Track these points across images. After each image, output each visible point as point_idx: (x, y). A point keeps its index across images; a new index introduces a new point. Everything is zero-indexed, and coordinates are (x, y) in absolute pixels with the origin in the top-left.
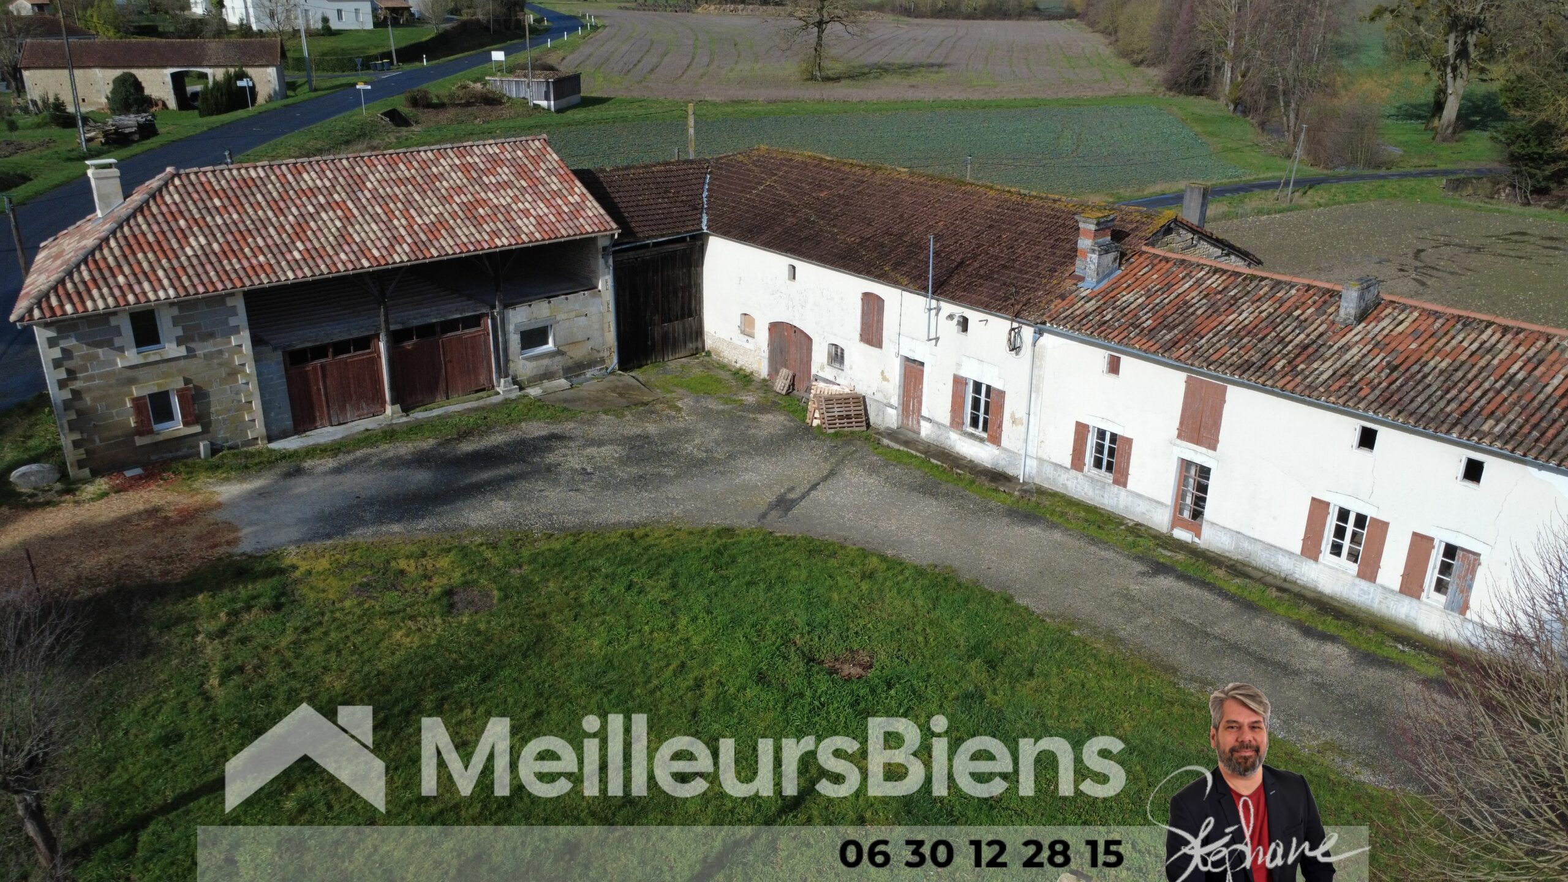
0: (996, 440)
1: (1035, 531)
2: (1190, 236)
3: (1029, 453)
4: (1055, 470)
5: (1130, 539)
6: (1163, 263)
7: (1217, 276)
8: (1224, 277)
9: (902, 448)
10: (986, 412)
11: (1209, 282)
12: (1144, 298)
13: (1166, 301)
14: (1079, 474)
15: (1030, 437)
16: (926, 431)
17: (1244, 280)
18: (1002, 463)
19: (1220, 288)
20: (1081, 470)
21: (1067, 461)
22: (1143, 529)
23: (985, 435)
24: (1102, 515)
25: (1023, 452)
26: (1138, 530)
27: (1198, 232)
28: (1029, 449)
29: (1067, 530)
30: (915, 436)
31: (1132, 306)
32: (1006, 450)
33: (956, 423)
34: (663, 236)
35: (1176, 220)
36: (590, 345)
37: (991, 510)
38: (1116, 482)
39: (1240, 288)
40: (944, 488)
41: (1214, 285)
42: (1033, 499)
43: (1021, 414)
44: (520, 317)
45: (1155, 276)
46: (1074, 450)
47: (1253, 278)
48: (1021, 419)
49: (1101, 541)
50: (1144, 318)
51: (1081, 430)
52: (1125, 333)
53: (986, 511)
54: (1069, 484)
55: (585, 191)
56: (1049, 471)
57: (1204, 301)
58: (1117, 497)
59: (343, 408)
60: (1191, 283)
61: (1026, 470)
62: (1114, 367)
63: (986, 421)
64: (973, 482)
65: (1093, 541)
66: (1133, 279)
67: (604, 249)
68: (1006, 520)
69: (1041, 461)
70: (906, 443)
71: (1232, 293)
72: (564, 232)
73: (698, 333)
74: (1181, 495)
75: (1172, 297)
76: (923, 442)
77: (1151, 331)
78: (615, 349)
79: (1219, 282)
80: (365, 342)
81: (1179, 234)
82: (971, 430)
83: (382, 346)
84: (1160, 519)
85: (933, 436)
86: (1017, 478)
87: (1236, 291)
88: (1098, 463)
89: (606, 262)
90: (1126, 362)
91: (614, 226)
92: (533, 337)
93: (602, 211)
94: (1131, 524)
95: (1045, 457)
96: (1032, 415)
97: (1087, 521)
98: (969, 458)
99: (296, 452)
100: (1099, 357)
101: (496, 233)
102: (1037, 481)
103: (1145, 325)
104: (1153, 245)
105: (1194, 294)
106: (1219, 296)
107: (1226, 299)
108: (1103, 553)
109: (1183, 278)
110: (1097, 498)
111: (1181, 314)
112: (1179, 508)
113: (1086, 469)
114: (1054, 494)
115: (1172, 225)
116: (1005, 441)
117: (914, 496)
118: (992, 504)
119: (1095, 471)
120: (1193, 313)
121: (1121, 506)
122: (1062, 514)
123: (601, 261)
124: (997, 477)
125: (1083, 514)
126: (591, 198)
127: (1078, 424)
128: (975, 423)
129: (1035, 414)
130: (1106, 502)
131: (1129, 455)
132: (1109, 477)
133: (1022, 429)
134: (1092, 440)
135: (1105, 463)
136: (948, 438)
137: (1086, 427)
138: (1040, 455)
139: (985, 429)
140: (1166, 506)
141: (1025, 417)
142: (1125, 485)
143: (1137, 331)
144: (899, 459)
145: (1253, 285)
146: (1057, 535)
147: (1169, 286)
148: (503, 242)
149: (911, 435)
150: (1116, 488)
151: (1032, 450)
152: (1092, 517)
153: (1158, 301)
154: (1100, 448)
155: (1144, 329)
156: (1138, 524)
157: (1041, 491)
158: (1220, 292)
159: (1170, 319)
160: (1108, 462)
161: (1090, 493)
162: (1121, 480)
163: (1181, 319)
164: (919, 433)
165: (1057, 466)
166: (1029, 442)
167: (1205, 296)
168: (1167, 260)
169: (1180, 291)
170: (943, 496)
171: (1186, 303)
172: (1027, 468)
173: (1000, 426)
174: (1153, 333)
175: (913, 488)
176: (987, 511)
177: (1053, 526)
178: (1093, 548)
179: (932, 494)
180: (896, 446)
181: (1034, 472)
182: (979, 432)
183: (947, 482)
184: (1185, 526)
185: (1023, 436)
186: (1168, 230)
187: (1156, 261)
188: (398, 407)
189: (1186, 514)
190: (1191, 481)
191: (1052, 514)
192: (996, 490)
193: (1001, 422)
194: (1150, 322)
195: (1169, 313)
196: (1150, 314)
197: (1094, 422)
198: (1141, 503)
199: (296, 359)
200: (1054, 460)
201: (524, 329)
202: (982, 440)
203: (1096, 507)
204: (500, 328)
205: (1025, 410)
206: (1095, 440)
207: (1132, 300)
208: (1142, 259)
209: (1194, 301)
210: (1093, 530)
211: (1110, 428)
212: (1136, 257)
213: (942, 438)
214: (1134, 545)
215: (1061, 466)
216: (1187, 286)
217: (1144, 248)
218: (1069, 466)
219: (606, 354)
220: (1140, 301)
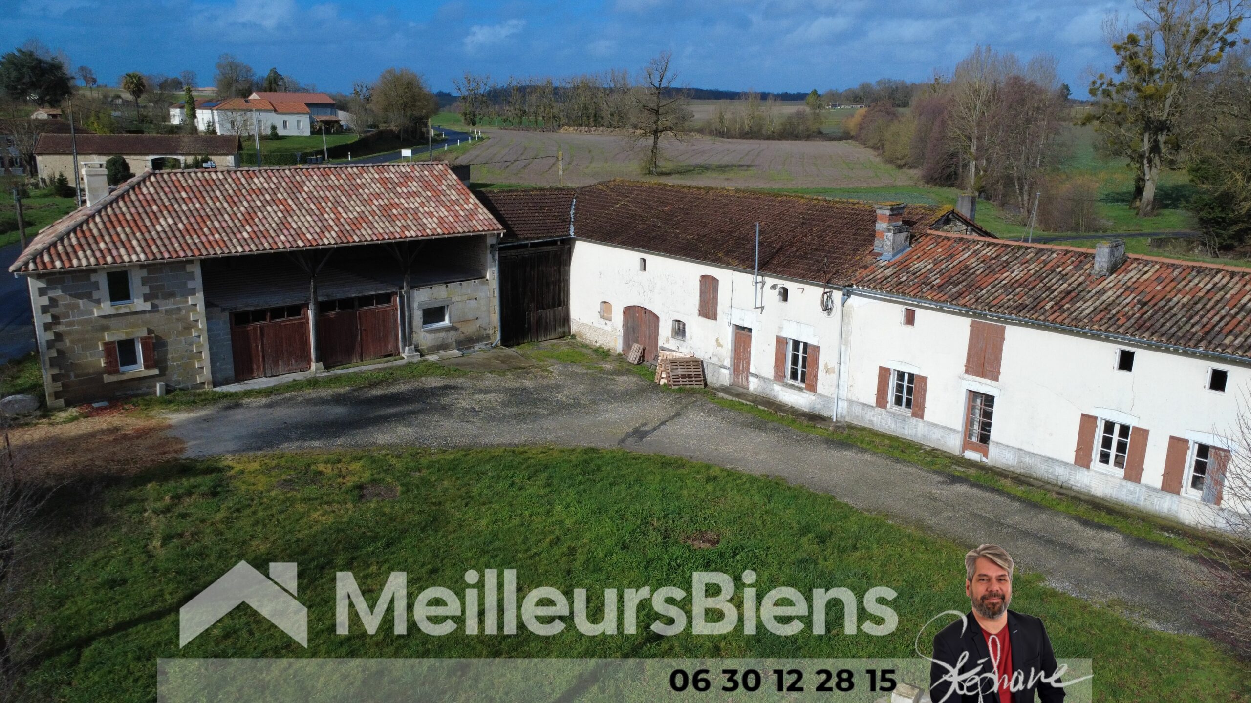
0: (812, 388)
1: (848, 454)
2: (964, 227)
3: (840, 396)
4: (863, 409)
5: (929, 459)
6: (945, 241)
7: (990, 248)
8: (996, 248)
9: (734, 399)
10: (804, 366)
11: (984, 252)
12: (932, 265)
13: (950, 266)
14: (883, 411)
15: (841, 382)
16: (753, 385)
17: (1012, 250)
18: (818, 406)
19: (994, 256)
20: (884, 407)
21: (873, 401)
22: (938, 452)
23: (803, 385)
24: (904, 443)
25: (835, 396)
26: (934, 454)
27: (971, 225)
28: (840, 393)
29: (875, 453)
30: (745, 391)
31: (923, 271)
32: (821, 395)
33: (779, 376)
34: (538, 238)
35: (953, 212)
36: (478, 323)
37: (811, 439)
38: (914, 415)
39: (1010, 255)
40: (770, 425)
41: (989, 254)
42: (845, 432)
43: (833, 364)
44: (423, 297)
45: (940, 250)
46: (879, 390)
47: (1020, 248)
48: (833, 368)
49: (905, 461)
50: (933, 278)
51: (884, 372)
52: (919, 289)
53: (806, 440)
54: (875, 419)
55: (477, 201)
56: (857, 410)
57: (982, 265)
58: (916, 427)
59: (276, 363)
60: (969, 253)
61: (838, 411)
62: (910, 319)
63: (803, 373)
64: (794, 421)
65: (897, 460)
66: (922, 253)
67: (492, 246)
68: (824, 446)
69: (851, 402)
70: (738, 395)
71: (1004, 259)
72: (461, 229)
73: (566, 319)
74: (969, 422)
75: (955, 263)
76: (752, 395)
77: (939, 287)
78: (498, 328)
79: (993, 251)
80: (297, 310)
81: (956, 225)
82: (791, 382)
83: (310, 314)
84: (953, 444)
85: (760, 389)
86: (831, 419)
87: (1007, 257)
88: (898, 401)
89: (493, 256)
90: (920, 313)
91: (501, 227)
92: (433, 314)
93: (491, 216)
94: (928, 449)
95: (854, 399)
96: (842, 365)
97: (891, 447)
98: (790, 404)
99: (236, 393)
100: (897, 311)
101: (406, 228)
102: (848, 419)
103: (934, 283)
104: (937, 229)
105: (973, 260)
106: (994, 261)
107: (999, 263)
108: (907, 469)
109: (963, 250)
110: (899, 430)
111: (963, 275)
112: (968, 434)
113: (889, 406)
114: (863, 429)
115: (950, 216)
116: (820, 389)
117: (746, 430)
118: (812, 436)
119: (896, 408)
120: (973, 273)
121: (919, 435)
122: (870, 443)
123: (489, 256)
124: (814, 418)
125: (887, 442)
126: (482, 206)
127: (881, 368)
128: (794, 376)
129: (845, 363)
130: (906, 432)
131: (925, 391)
132: (908, 412)
133: (834, 376)
134: (893, 382)
135: (904, 400)
136: (772, 389)
137: (888, 370)
138: (849, 397)
139: (803, 380)
140: (958, 432)
141: (837, 366)
142: (922, 417)
143: (929, 287)
144: (732, 406)
145: (1020, 253)
146: (868, 457)
147: (952, 256)
148: (412, 234)
149: (741, 390)
150: (914, 420)
151: (843, 393)
152: (896, 444)
153: (943, 266)
154: (900, 388)
155: (933, 286)
156: (933, 449)
157: (851, 427)
158: (994, 259)
159: (955, 278)
160: (907, 399)
161: (893, 426)
162: (919, 414)
163: (964, 277)
164: (748, 389)
165: (864, 405)
166: (840, 387)
167: (982, 262)
168: (949, 239)
169: (961, 259)
170: (771, 430)
171: (966, 267)
172: (839, 409)
173: (816, 376)
174: (941, 288)
175: (745, 425)
176: (808, 440)
177: (863, 450)
178: (898, 466)
179: (761, 429)
180: (729, 398)
181: (845, 412)
182: (798, 383)
183: (773, 421)
184: (974, 448)
185: (835, 382)
186: (947, 221)
187: (940, 240)
188: (321, 364)
189: (975, 439)
190: (978, 411)
191: (862, 442)
192: (814, 427)
193: (817, 372)
194: (938, 281)
195: (953, 274)
196: (938, 276)
197: (895, 365)
198: (936, 430)
199: (240, 319)
200: (862, 401)
201: (425, 307)
202: (800, 389)
203: (898, 438)
204: (406, 305)
205: (837, 360)
206: (896, 382)
207: (922, 266)
208: (928, 239)
209: (974, 265)
210: (896, 453)
211: (908, 369)
212: (923, 238)
213: (767, 390)
214: (933, 463)
215: (867, 405)
216: (966, 255)
217: (929, 232)
218: (874, 405)
219: (491, 332)
220: (929, 267)
